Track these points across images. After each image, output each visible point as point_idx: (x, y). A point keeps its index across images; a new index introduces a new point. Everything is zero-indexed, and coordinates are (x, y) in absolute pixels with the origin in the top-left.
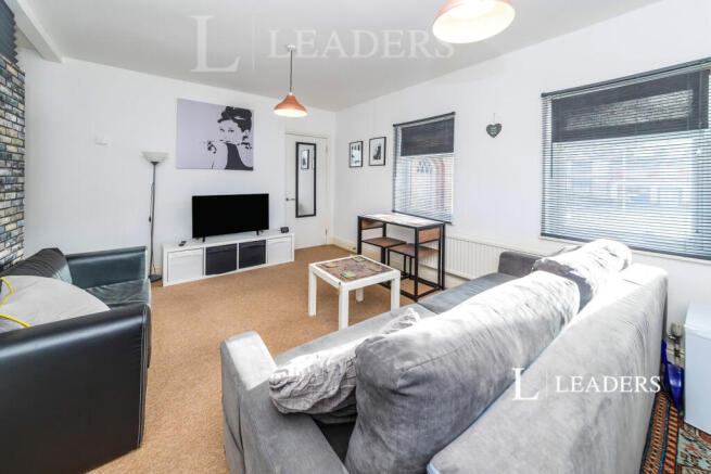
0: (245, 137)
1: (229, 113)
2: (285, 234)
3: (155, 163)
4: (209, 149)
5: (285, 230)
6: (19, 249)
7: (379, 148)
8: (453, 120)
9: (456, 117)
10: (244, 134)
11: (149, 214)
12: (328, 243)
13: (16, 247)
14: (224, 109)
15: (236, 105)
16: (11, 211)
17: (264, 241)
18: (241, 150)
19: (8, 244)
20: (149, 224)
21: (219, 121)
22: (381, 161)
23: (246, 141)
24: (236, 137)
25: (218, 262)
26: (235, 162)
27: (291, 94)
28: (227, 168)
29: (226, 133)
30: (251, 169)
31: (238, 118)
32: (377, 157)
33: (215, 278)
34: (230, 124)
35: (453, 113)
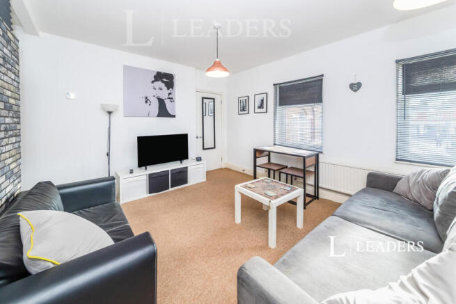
0: (170, 94)
1: (159, 76)
2: (200, 162)
3: (110, 113)
4: (146, 102)
5: (199, 159)
6: (19, 182)
7: (262, 101)
8: (322, 80)
9: (324, 78)
10: (169, 91)
11: (107, 151)
12: (223, 167)
13: (16, 181)
14: (155, 73)
15: (163, 71)
16: (13, 152)
17: (187, 168)
18: (168, 103)
19: (12, 180)
20: (107, 157)
21: (153, 82)
22: (264, 110)
23: (171, 96)
24: (164, 93)
25: (157, 184)
26: (163, 112)
27: (217, 60)
28: (158, 116)
29: (157, 90)
30: (174, 116)
31: (165, 80)
32: (261, 107)
33: (155, 196)
34: (159, 84)
35: (322, 75)
